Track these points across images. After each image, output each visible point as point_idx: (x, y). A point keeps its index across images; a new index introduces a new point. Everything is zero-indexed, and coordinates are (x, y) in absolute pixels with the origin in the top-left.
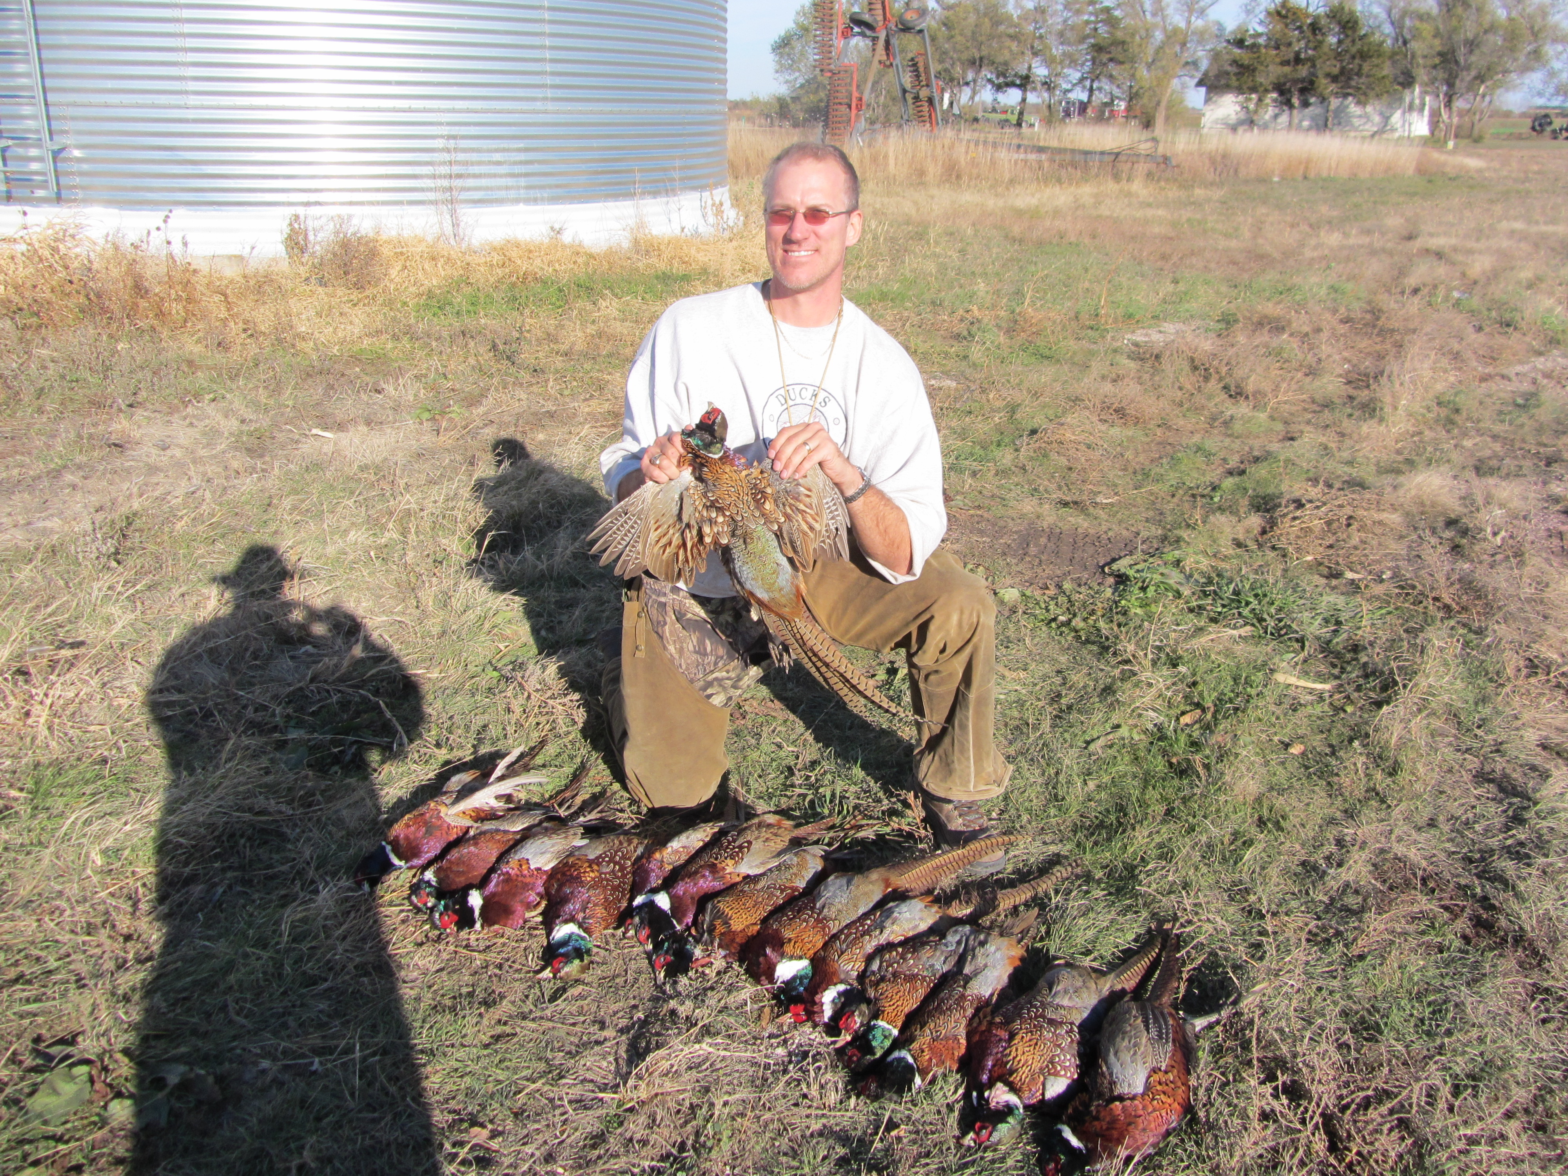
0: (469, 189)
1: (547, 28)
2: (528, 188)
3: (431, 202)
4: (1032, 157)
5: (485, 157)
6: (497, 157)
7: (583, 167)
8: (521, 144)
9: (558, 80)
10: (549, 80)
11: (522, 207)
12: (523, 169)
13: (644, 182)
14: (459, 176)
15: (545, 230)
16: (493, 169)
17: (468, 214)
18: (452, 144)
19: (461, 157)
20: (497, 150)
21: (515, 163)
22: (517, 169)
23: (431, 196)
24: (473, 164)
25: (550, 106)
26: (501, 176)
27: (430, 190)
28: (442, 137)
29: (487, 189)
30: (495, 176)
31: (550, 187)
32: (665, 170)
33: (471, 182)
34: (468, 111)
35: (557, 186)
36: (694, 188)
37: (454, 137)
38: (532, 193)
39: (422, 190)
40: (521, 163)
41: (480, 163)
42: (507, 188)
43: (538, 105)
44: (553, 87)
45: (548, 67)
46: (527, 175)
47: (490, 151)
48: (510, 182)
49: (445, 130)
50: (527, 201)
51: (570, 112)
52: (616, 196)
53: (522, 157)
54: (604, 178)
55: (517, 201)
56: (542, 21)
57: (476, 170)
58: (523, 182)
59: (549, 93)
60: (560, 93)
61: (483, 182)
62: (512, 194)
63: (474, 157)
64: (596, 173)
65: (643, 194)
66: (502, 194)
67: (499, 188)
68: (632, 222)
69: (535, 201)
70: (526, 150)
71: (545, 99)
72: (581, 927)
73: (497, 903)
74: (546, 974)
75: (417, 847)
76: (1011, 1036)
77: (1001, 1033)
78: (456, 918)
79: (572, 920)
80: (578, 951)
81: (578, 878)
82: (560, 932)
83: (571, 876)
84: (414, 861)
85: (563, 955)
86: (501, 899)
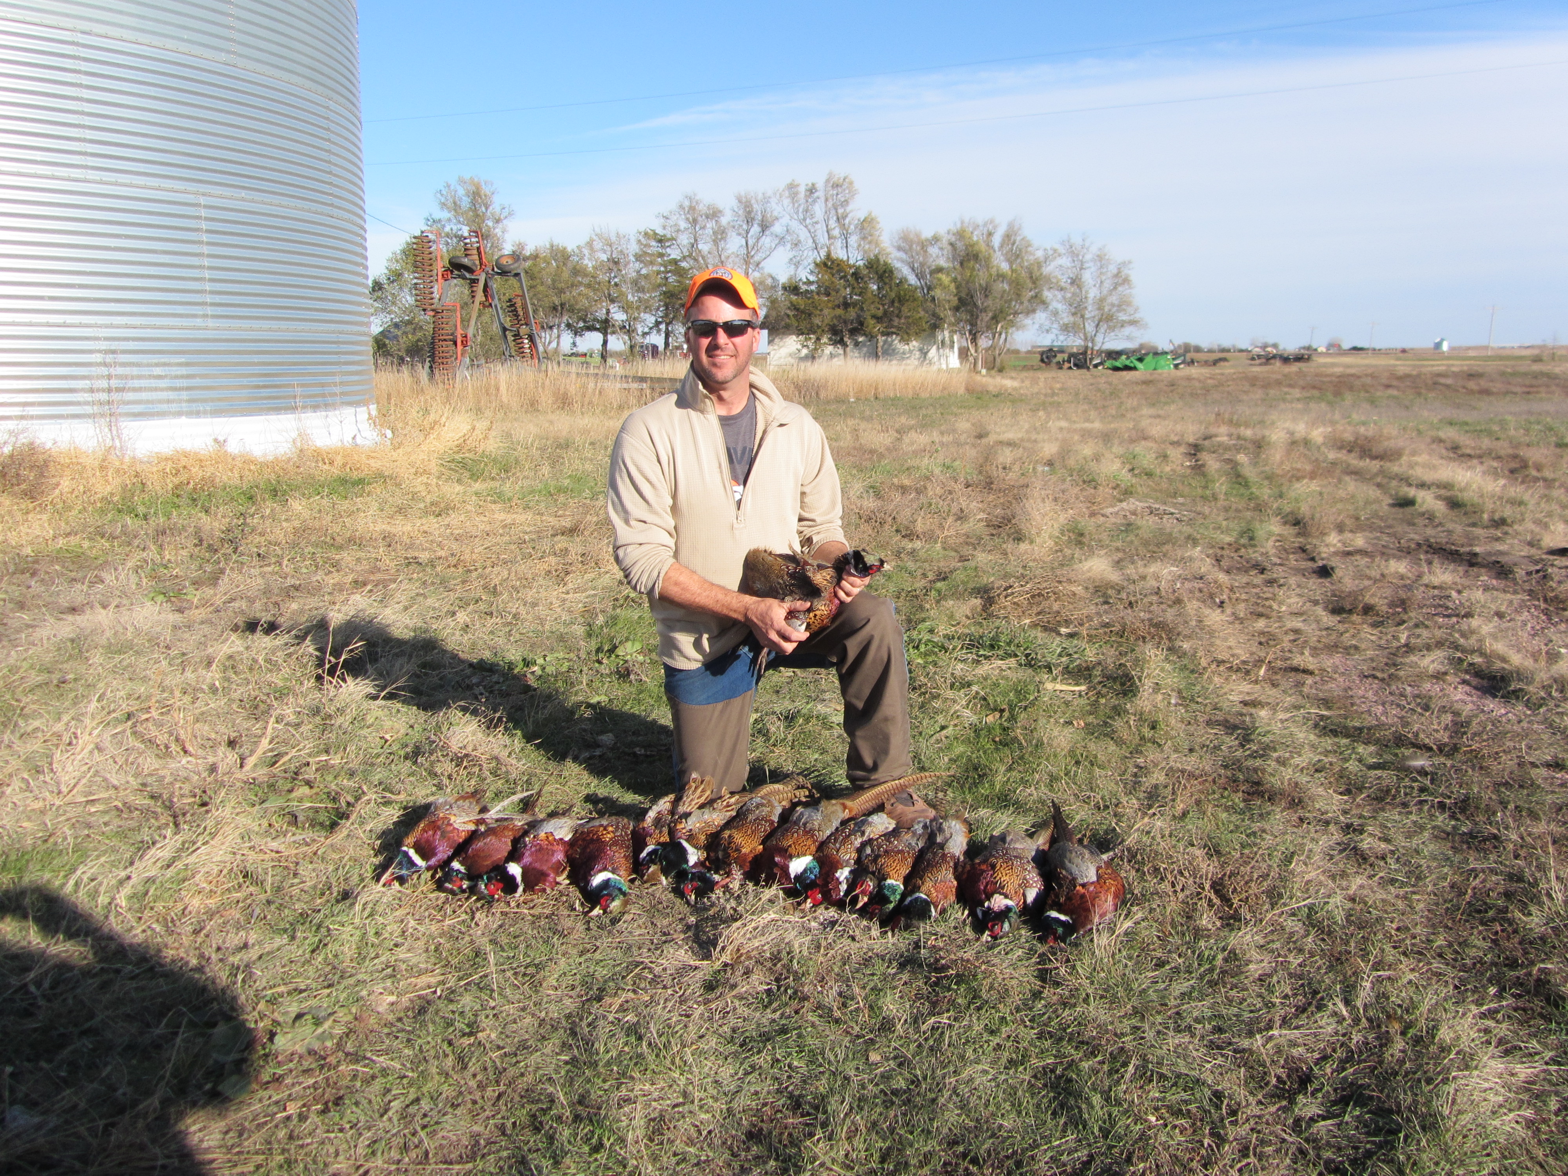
0: (129, 403)
1: (206, 250)
2: (190, 401)
3: (88, 416)
4: (635, 385)
5: (145, 371)
6: (158, 371)
7: (245, 381)
8: (182, 359)
9: (218, 299)
10: (209, 299)
11: (184, 419)
12: (184, 383)
13: (304, 397)
14: (119, 390)
15: (210, 442)
16: (154, 383)
17: (131, 428)
18: (109, 358)
19: (120, 371)
20: (157, 365)
21: (177, 377)
22: (179, 383)
23: (88, 409)
24: (133, 378)
25: (211, 323)
26: (162, 390)
27: (87, 403)
28: (99, 351)
29: (148, 402)
30: (156, 389)
31: (212, 400)
32: (323, 385)
33: (130, 396)
34: (127, 326)
35: (220, 400)
36: (350, 404)
37: (114, 352)
38: (194, 407)
39: (78, 403)
40: (182, 377)
41: (140, 377)
42: (169, 401)
43: (199, 322)
44: (213, 304)
45: (208, 286)
46: (188, 389)
47: (149, 365)
48: (172, 395)
49: (104, 345)
50: (190, 414)
51: (229, 329)
52: (277, 410)
53: (183, 371)
54: (265, 392)
55: (179, 414)
56: (200, 242)
57: (136, 383)
58: (184, 395)
59: (210, 310)
60: (220, 311)
61: (144, 396)
62: (174, 407)
63: (135, 371)
64: (258, 387)
65: (304, 407)
66: (164, 407)
67: (160, 402)
68: (294, 434)
69: (198, 414)
70: (187, 364)
71: (205, 316)
72: (613, 872)
73: (534, 869)
74: (597, 911)
75: (435, 848)
76: (993, 867)
77: (984, 867)
78: (501, 885)
79: (605, 869)
80: (620, 889)
81: (599, 839)
82: (597, 880)
83: (592, 840)
84: (433, 861)
85: (609, 895)
86: (537, 865)
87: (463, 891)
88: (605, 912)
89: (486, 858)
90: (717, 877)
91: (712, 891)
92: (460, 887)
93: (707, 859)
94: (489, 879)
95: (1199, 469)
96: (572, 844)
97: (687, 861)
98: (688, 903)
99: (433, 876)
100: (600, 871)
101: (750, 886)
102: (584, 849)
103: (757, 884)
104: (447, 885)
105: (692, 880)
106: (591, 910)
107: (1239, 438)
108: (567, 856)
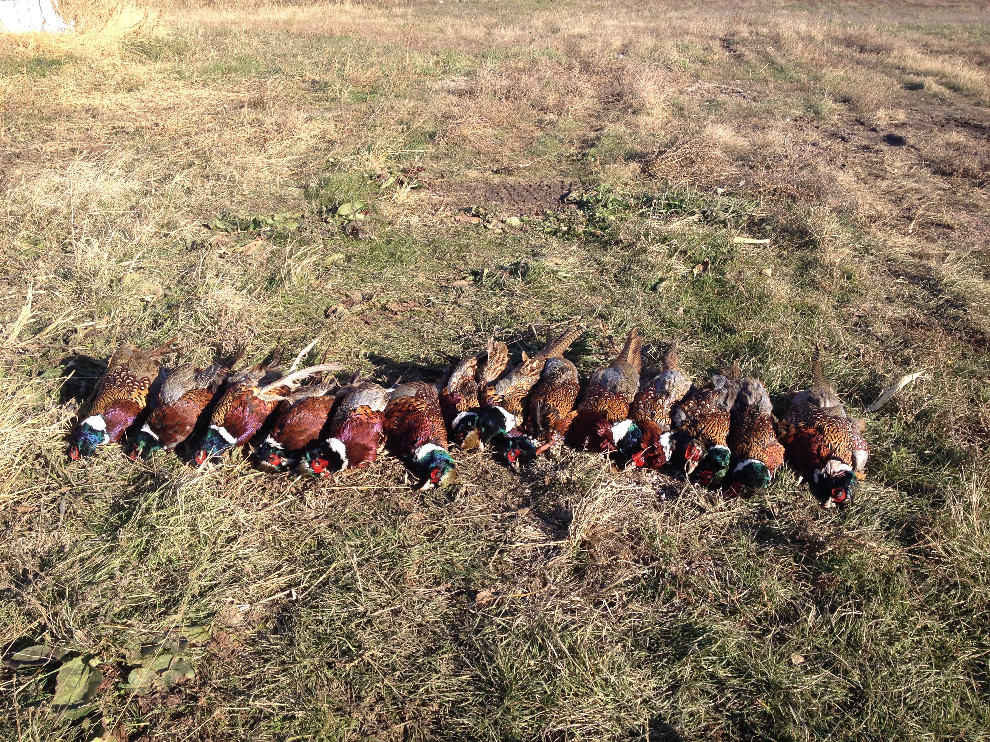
72: (437, 445)
73: (357, 444)
74: (428, 485)
75: (246, 424)
76: (820, 430)
77: (811, 431)
78: (326, 462)
79: (428, 441)
80: (447, 461)
81: (415, 410)
82: (422, 453)
83: (409, 411)
84: (244, 436)
85: (436, 468)
86: (359, 440)
87: (283, 469)
88: (437, 486)
89: (302, 432)
90: (535, 443)
91: (536, 458)
92: (280, 465)
93: (523, 424)
94: (313, 457)
95: (739, 57)
96: (387, 415)
97: (504, 427)
98: (513, 471)
99: (245, 452)
100: (424, 443)
101: (573, 453)
102: (402, 420)
103: (579, 449)
104: (264, 463)
105: (514, 447)
106: (422, 484)
107: (757, 34)
108: (384, 428)
